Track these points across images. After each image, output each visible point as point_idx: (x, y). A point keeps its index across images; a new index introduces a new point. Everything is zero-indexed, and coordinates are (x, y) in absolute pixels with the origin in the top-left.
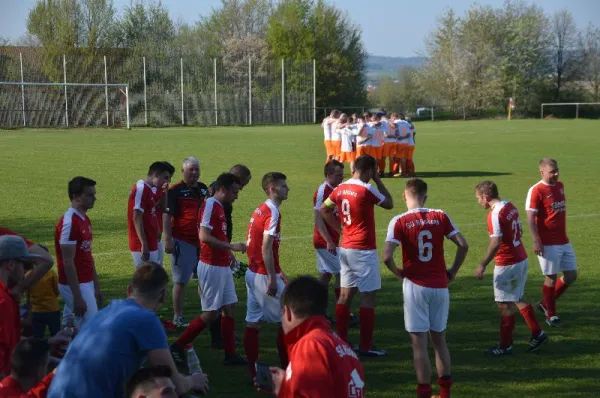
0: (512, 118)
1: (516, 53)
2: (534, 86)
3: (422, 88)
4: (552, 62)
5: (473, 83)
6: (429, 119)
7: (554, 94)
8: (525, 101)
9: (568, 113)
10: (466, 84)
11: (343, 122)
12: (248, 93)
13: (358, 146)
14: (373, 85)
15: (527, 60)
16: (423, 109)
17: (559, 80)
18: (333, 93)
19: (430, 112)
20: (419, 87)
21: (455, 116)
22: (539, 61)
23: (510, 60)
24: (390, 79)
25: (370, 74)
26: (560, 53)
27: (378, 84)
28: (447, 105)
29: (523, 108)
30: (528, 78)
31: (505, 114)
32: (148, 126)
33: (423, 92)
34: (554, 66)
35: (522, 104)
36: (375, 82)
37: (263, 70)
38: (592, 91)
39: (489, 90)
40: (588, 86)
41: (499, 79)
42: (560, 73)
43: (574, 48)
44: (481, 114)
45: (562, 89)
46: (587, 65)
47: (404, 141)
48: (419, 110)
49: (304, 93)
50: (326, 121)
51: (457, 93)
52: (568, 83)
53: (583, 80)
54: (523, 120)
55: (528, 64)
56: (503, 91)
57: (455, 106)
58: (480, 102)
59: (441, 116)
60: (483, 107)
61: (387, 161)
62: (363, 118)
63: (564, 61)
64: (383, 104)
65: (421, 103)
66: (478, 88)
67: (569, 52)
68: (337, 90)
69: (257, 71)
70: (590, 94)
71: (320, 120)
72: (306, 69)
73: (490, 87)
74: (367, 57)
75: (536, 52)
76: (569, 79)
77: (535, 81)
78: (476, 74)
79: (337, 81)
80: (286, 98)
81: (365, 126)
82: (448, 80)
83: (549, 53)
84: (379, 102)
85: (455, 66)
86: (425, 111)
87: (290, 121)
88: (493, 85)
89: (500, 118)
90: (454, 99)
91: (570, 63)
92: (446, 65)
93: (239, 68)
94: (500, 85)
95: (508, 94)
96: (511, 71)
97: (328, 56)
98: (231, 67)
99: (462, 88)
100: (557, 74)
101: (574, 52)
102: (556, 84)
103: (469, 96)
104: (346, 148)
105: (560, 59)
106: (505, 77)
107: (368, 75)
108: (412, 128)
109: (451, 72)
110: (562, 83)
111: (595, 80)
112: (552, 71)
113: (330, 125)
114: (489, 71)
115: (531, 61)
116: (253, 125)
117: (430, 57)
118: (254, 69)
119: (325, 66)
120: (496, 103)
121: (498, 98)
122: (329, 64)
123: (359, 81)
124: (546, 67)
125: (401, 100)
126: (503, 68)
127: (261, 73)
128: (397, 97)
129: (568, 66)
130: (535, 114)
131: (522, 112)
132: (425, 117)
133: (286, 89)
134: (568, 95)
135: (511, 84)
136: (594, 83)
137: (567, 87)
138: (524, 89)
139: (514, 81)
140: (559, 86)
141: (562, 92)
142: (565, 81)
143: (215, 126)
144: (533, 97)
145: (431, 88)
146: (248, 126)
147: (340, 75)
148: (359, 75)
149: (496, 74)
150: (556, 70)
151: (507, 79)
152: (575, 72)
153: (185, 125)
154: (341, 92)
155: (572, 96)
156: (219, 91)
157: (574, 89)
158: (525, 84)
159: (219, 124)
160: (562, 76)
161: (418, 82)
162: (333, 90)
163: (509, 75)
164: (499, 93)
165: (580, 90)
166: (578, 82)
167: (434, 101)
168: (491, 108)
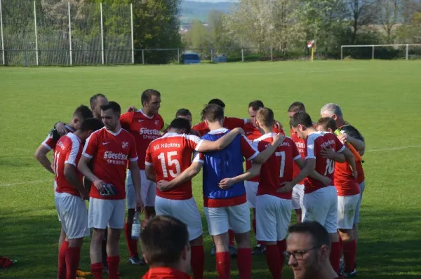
0: (314, 59)
3: (231, 32)
5: (278, 27)
6: (239, 60)
7: (348, 37)
8: (325, 43)
9: (364, 54)
10: (272, 27)
12: (68, 36)
14: (185, 28)
15: (326, 5)
17: (355, 24)
18: (149, 36)
19: (240, 54)
20: (228, 30)
21: (264, 58)
22: (338, 7)
23: (311, 6)
24: (200, 22)
25: (183, 18)
28: (255, 49)
29: (323, 49)
30: (328, 22)
31: (307, 54)
33: (232, 35)
34: (351, 11)
35: (322, 45)
36: (187, 26)
37: (82, 13)
38: (386, 34)
39: (293, 33)
40: (381, 29)
41: (302, 23)
42: (356, 17)
44: (287, 55)
45: (359, 31)
46: (380, 10)
49: (122, 36)
51: (264, 37)
52: (363, 27)
53: (376, 23)
54: (324, 61)
55: (328, 9)
56: (305, 34)
57: (261, 48)
58: (285, 44)
59: (250, 58)
60: (287, 49)
63: (360, 6)
64: (195, 47)
66: (283, 32)
68: (153, 33)
69: (76, 13)
70: (383, 36)
72: (123, 13)
73: (293, 30)
76: (365, 23)
77: (333, 25)
78: (281, 16)
79: (152, 25)
80: (104, 39)
82: (255, 24)
84: (191, 44)
85: (262, 11)
87: (109, 62)
88: (296, 28)
89: (303, 59)
90: (260, 42)
91: (365, 8)
92: (253, 9)
93: (58, 11)
94: (303, 28)
95: (310, 36)
96: (312, 15)
98: (51, 10)
99: (268, 32)
100: (353, 18)
102: (353, 29)
103: (274, 38)
105: (356, 5)
106: (307, 21)
109: (259, 16)
110: (358, 27)
111: (387, 23)
112: (349, 15)
114: (292, 15)
115: (331, 6)
116: (74, 65)
117: (238, 2)
118: (73, 12)
119: (141, 11)
120: (298, 44)
121: (301, 40)
122: (145, 8)
123: (173, 24)
124: (344, 11)
125: (212, 42)
126: (305, 12)
127: (80, 16)
128: (208, 39)
129: (363, 11)
130: (335, 55)
131: (323, 54)
133: (105, 31)
134: (364, 37)
135: (313, 27)
136: (386, 26)
137: (362, 30)
138: (324, 32)
139: (315, 24)
140: (356, 29)
141: (359, 35)
142: (361, 24)
143: (36, 66)
144: (332, 40)
145: (239, 32)
146: (69, 66)
147: (155, 19)
148: (173, 19)
149: (299, 19)
150: (353, 14)
151: (309, 23)
152: (368, 18)
153: (6, 65)
154: (156, 35)
155: (368, 39)
156: (39, 32)
157: (369, 32)
158: (326, 27)
159: (40, 64)
160: (358, 20)
161: (228, 24)
162: (148, 33)
163: (310, 19)
164: (302, 36)
165: (375, 32)
166: (372, 26)
167: (242, 43)
168: (295, 49)
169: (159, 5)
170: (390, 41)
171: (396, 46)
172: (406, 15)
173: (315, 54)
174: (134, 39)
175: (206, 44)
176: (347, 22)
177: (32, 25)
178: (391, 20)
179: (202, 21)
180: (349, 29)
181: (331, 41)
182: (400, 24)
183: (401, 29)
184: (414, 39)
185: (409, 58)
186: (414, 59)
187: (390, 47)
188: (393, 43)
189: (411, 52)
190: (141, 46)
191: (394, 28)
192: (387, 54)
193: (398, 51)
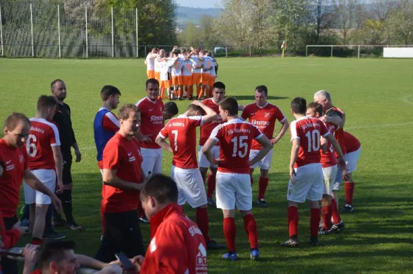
0: (285, 56)
1: (288, 7)
2: (301, 32)
3: (218, 32)
4: (313, 13)
5: (256, 29)
6: (224, 56)
7: (314, 38)
8: (294, 43)
9: (325, 53)
10: (251, 29)
12: (85, 34)
14: (179, 28)
15: (295, 12)
16: (218, 48)
17: (318, 28)
18: (151, 35)
19: (224, 51)
20: (216, 31)
21: (244, 54)
22: (304, 14)
23: (282, 12)
24: (193, 24)
25: (179, 20)
26: (319, 7)
27: (183, 28)
28: (237, 46)
29: (292, 48)
30: (296, 26)
31: (280, 52)
32: (4, 57)
33: (219, 35)
34: (315, 17)
35: (292, 45)
36: (182, 27)
37: (96, 15)
38: (342, 37)
39: (268, 35)
40: (339, 33)
41: (276, 26)
42: (319, 23)
43: (329, 4)
44: (263, 52)
45: (321, 34)
46: (339, 16)
47: (208, 72)
48: (216, 49)
49: (128, 34)
51: (244, 37)
52: (325, 30)
53: (335, 28)
54: (293, 58)
55: (296, 15)
56: (278, 35)
57: (242, 46)
58: (261, 43)
59: (233, 54)
60: (263, 47)
61: (195, 87)
63: (322, 13)
64: (188, 44)
65: (216, 44)
66: (260, 33)
67: (325, 7)
68: (154, 32)
69: (91, 15)
70: (341, 38)
71: (143, 55)
72: (129, 16)
73: (268, 32)
74: (176, 7)
75: (302, 6)
76: (325, 27)
77: (300, 28)
78: (258, 22)
79: (153, 25)
80: (114, 37)
82: (237, 26)
83: (311, 6)
84: (185, 42)
85: (243, 16)
86: (220, 49)
88: (271, 31)
89: (276, 56)
90: (242, 41)
91: (326, 15)
92: (235, 14)
93: (78, 14)
94: (276, 31)
95: (281, 37)
96: (284, 21)
97: (147, 6)
98: (71, 13)
99: (248, 33)
100: (316, 23)
101: (329, 7)
102: (316, 31)
103: (253, 38)
105: (319, 12)
106: (280, 25)
107: (178, 21)
109: (240, 20)
110: (320, 30)
111: (344, 28)
112: (313, 21)
114: (268, 19)
115: (298, 13)
116: (90, 57)
117: (223, 8)
118: (90, 13)
119: (145, 14)
120: (272, 44)
121: (274, 40)
122: (148, 12)
123: (170, 25)
124: (309, 18)
125: (202, 41)
126: (278, 18)
127: (94, 18)
128: (199, 38)
129: (325, 17)
130: (301, 53)
131: (292, 52)
132: (220, 54)
133: (115, 30)
134: (325, 39)
135: (283, 30)
136: (343, 30)
138: (293, 35)
139: (286, 28)
140: (319, 32)
141: (321, 37)
142: (322, 28)
143: (58, 58)
144: (300, 40)
145: (225, 32)
146: (85, 58)
147: (156, 21)
148: (171, 21)
149: (272, 22)
150: (316, 20)
151: (281, 27)
152: (329, 22)
153: (35, 57)
154: (157, 34)
155: (328, 40)
156: (61, 31)
157: (329, 34)
158: (294, 30)
159: (62, 57)
160: (321, 25)
161: (215, 27)
162: (151, 32)
163: (282, 23)
164: (275, 37)
165: (334, 35)
166: (332, 30)
167: (227, 42)
168: (269, 48)
169: (160, 10)
170: (345, 42)
171: (351, 47)
172: (359, 22)
173: (285, 52)
176: (312, 26)
177: (56, 24)
178: (347, 26)
179: (195, 23)
180: (314, 32)
181: (298, 42)
182: (354, 29)
183: (354, 33)
184: (365, 41)
185: (361, 56)
186: (365, 57)
187: (345, 47)
188: (348, 44)
189: (362, 52)
190: (145, 43)
191: (349, 32)
192: (343, 53)
193: (352, 51)
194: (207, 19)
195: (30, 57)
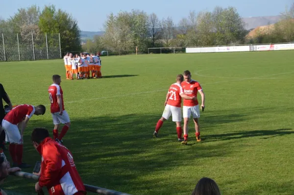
1: (137, 29)
2: (145, 41)
3: (103, 43)
4: (151, 32)
5: (122, 41)
6: (106, 55)
7: (152, 45)
8: (142, 47)
9: (158, 52)
10: (119, 41)
11: (72, 57)
12: (32, 47)
13: (79, 67)
14: (84, 42)
15: (141, 32)
16: (104, 51)
17: (154, 39)
18: (67, 46)
19: (107, 53)
21: (116, 54)
22: (146, 32)
23: (135, 32)
24: (91, 40)
25: (82, 38)
26: (153, 29)
28: (113, 50)
29: (141, 50)
30: (142, 39)
33: (103, 45)
34: (152, 34)
36: (84, 41)
38: (166, 43)
39: (129, 44)
40: (164, 41)
41: (132, 39)
42: (154, 37)
43: (158, 27)
44: (126, 53)
45: (155, 42)
46: (163, 33)
47: (97, 64)
48: (102, 52)
49: (55, 47)
50: (65, 57)
51: (116, 45)
52: (157, 40)
53: (162, 39)
54: (142, 55)
56: (133, 44)
57: (115, 50)
58: (126, 48)
59: (111, 54)
60: (127, 50)
61: (91, 72)
62: (80, 56)
64: (88, 50)
65: (103, 49)
66: (124, 43)
67: (157, 29)
68: (69, 45)
71: (63, 57)
72: (56, 37)
74: (80, 31)
75: (145, 29)
76: (157, 39)
78: (123, 37)
79: (68, 42)
80: (48, 49)
81: (81, 59)
82: (113, 40)
83: (149, 29)
84: (86, 49)
85: (115, 35)
87: (51, 58)
88: (130, 41)
89: (133, 54)
90: (115, 47)
92: (111, 34)
93: (28, 37)
94: (132, 41)
95: (135, 45)
96: (136, 36)
97: (65, 32)
98: (25, 37)
99: (118, 43)
102: (153, 41)
103: (121, 46)
104: (74, 68)
105: (154, 31)
108: (99, 59)
109: (114, 37)
112: (151, 36)
113: (67, 59)
114: (128, 36)
115: (143, 32)
116: (36, 59)
117: (105, 31)
118: (34, 37)
119: (64, 36)
120: (131, 48)
121: (132, 46)
122: (65, 34)
123: (78, 41)
124: (149, 34)
126: (133, 35)
127: (37, 39)
128: (94, 47)
129: (156, 34)
130: (146, 52)
131: (141, 52)
132: (105, 55)
133: (48, 45)
136: (166, 40)
137: (157, 42)
138: (141, 43)
139: (137, 40)
141: (155, 44)
143: (19, 61)
145: (106, 43)
146: (33, 60)
147: (70, 39)
148: (78, 39)
149: (131, 37)
151: (135, 39)
152: (159, 36)
153: (6, 61)
154: (71, 46)
155: (158, 45)
156: (20, 47)
157: (159, 42)
158: (142, 41)
159: (21, 60)
161: (101, 41)
165: (162, 43)
167: (108, 48)
168: (130, 50)
169: (71, 33)
170: (167, 46)
171: (170, 48)
172: (174, 36)
174: (61, 47)
175: (93, 49)
176: (150, 39)
177: (17, 44)
178: (168, 37)
181: (144, 47)
182: (171, 39)
183: (172, 41)
184: (177, 45)
185: (175, 53)
186: (178, 53)
187: (168, 48)
189: (176, 50)
191: (169, 41)
193: (171, 50)
194: (97, 37)
195: (3, 61)
